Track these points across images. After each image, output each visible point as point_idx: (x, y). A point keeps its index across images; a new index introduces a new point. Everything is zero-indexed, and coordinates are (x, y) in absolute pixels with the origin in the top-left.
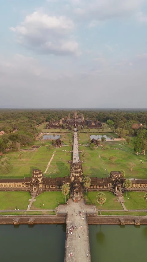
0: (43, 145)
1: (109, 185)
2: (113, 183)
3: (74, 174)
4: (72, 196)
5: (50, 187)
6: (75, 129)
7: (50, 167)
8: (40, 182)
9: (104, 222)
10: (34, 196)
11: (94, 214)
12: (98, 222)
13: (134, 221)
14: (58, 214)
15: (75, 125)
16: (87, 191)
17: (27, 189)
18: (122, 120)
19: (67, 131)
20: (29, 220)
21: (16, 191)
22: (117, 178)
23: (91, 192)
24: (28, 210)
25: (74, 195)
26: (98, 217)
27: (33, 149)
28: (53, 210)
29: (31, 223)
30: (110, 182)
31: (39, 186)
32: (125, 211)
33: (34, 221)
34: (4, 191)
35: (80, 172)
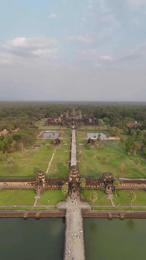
0: (44, 144)
1: (102, 184)
2: (105, 183)
3: (72, 175)
4: (70, 194)
5: (51, 186)
6: (73, 127)
7: (51, 167)
8: (43, 182)
9: (96, 216)
10: (38, 194)
11: (88, 209)
13: (119, 215)
14: (59, 209)
15: (74, 122)
16: (83, 189)
17: (32, 187)
18: (118, 117)
19: (66, 128)
20: (36, 214)
21: (23, 189)
22: (107, 179)
23: (87, 191)
24: (35, 206)
25: (71, 193)
26: (91, 211)
27: (34, 148)
28: (55, 206)
29: (37, 216)
30: (103, 182)
31: (42, 185)
32: (113, 207)
33: (40, 215)
34: (13, 189)
35: (77, 173)
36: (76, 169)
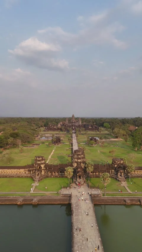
0: (43, 143)
1: (112, 171)
2: (115, 170)
3: (76, 160)
4: (75, 180)
5: (52, 174)
6: (74, 131)
7: (50, 159)
8: (43, 168)
9: (109, 203)
10: (37, 182)
11: (98, 195)
12: (104, 202)
13: (140, 201)
14: (62, 195)
15: (73, 127)
16: (90, 177)
17: (29, 175)
18: (118, 124)
19: (65, 133)
20: (33, 200)
21: (19, 177)
22: (119, 164)
23: (94, 178)
24: (32, 192)
25: (76, 180)
26: (103, 197)
27: (33, 146)
28: (57, 192)
29: (35, 203)
30: (113, 169)
31: (41, 172)
32: (130, 193)
33: (39, 201)
34: (6, 177)
35: (83, 158)
36: (81, 153)
